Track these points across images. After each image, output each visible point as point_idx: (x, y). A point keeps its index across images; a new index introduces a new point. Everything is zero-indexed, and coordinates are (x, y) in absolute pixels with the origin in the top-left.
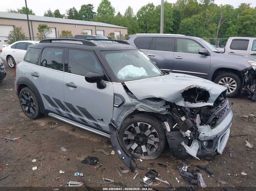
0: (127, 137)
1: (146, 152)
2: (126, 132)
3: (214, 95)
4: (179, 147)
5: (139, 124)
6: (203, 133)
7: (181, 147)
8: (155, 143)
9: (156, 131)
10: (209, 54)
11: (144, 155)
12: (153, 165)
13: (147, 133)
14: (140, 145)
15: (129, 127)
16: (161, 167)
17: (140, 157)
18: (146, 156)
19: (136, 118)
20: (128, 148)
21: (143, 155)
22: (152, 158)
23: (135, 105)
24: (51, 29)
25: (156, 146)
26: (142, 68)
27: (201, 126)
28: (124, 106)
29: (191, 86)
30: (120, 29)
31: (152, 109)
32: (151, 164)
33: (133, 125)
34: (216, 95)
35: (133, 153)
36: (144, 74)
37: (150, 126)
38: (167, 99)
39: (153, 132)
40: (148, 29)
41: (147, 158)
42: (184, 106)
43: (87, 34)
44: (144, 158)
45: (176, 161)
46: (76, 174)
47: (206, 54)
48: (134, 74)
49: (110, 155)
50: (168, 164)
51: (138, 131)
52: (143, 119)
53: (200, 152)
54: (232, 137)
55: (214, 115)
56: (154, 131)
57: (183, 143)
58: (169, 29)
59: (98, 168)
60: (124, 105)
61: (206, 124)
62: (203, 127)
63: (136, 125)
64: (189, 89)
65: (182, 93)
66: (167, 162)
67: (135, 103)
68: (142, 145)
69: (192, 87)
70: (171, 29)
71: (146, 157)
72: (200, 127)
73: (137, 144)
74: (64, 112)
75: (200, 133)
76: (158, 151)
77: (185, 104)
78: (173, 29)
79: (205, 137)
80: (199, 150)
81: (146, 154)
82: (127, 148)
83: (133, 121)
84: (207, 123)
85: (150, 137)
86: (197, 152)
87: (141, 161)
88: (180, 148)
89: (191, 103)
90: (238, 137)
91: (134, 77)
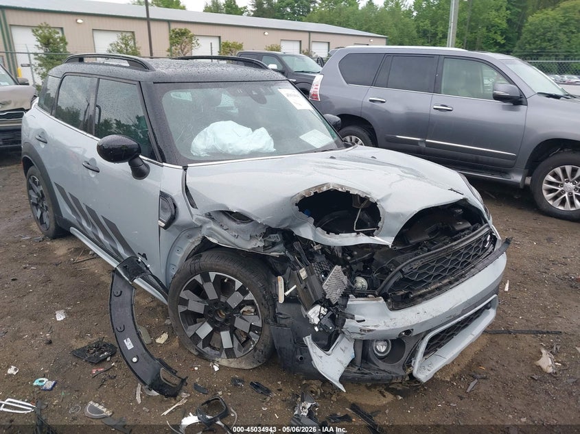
0: (187, 306)
1: (231, 349)
2: (185, 294)
3: (396, 216)
4: (296, 348)
5: (212, 275)
6: (361, 318)
7: (300, 350)
8: (252, 328)
9: (254, 299)
10: (523, 99)
11: (227, 356)
12: (236, 385)
13: (234, 300)
14: (216, 331)
15: (191, 280)
16: (255, 394)
17: (217, 359)
18: (231, 358)
19: (207, 259)
20: (190, 334)
21: (224, 355)
22: (243, 366)
23: (201, 227)
24: (197, 38)
25: (255, 337)
26: (263, 130)
27: (358, 299)
28: (177, 227)
29: (323, 185)
30: (368, 39)
31: (233, 239)
32: (234, 380)
33: (198, 278)
34: (402, 214)
35: (201, 348)
36: (260, 147)
37: (238, 284)
38: (258, 218)
39: (245, 299)
40: (440, 38)
41: (233, 364)
42: (312, 239)
43: (279, 50)
44: (224, 361)
45: (304, 382)
46: (40, 381)
47: (516, 101)
48: (230, 144)
49: (152, 343)
50: (281, 387)
51: (212, 293)
52: (222, 263)
53: (355, 369)
54: (510, 334)
55: (401, 270)
56: (250, 297)
57: (308, 340)
58: (493, 39)
59: (101, 372)
60: (176, 223)
61: (376, 296)
62: (364, 302)
63: (206, 278)
64: (315, 193)
65: (296, 205)
66: (279, 383)
67: (200, 220)
68: (223, 330)
69: (325, 189)
70: (500, 39)
71: (230, 360)
72: (355, 303)
73: (212, 326)
74: (88, 228)
75: (353, 318)
76: (258, 351)
77: (315, 235)
78: (505, 39)
79: (364, 331)
80: (352, 363)
81: (230, 353)
82: (188, 333)
83: (197, 267)
84: (377, 293)
85: (244, 311)
86: (342, 370)
87: (216, 368)
88: (298, 350)
89: (328, 233)
90: (528, 337)
91: (230, 152)
